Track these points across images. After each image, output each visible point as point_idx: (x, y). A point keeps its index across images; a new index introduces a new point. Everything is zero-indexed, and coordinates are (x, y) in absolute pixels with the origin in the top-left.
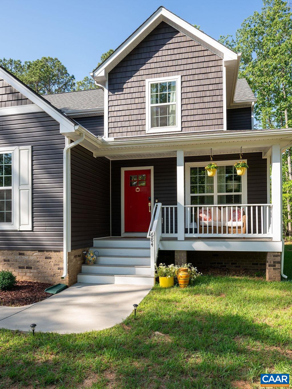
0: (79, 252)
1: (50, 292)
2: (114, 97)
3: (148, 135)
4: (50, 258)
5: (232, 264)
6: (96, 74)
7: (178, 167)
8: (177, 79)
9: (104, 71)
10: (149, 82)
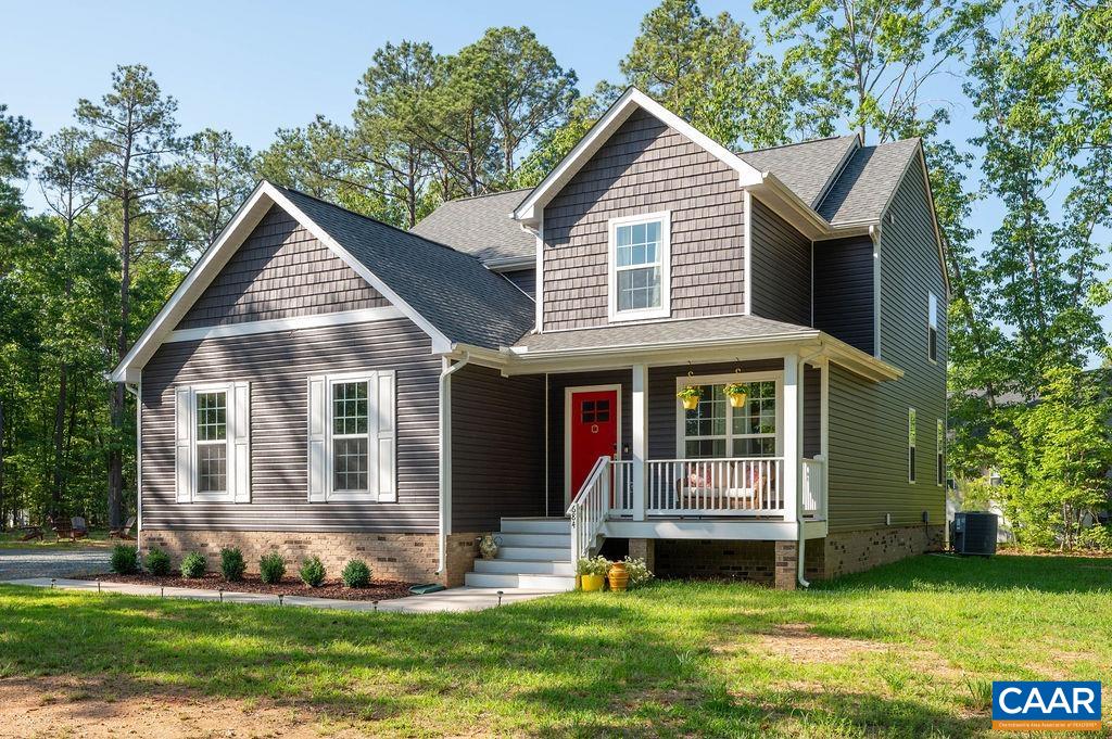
0: (470, 536)
1: (416, 592)
2: (553, 255)
3: (612, 325)
4: (422, 544)
5: (759, 569)
7: (634, 394)
8: (663, 217)
9: (532, 209)
10: (615, 223)
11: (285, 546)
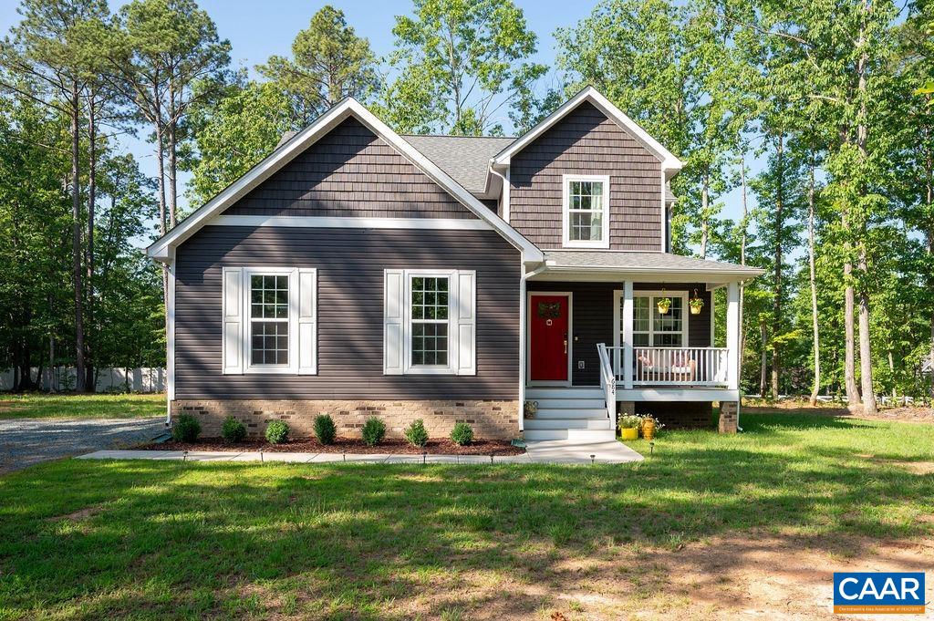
2: (517, 193)
3: (570, 250)
4: (499, 409)
6: (499, 160)
8: (605, 179)
9: (509, 159)
10: (568, 179)
11: (357, 412)
